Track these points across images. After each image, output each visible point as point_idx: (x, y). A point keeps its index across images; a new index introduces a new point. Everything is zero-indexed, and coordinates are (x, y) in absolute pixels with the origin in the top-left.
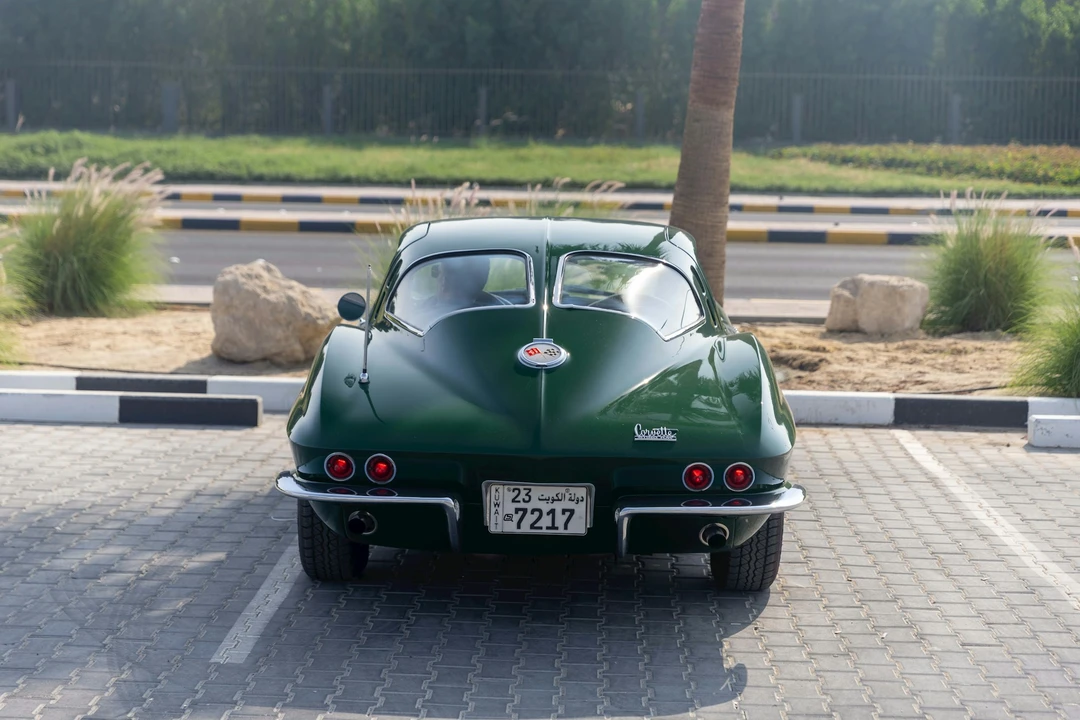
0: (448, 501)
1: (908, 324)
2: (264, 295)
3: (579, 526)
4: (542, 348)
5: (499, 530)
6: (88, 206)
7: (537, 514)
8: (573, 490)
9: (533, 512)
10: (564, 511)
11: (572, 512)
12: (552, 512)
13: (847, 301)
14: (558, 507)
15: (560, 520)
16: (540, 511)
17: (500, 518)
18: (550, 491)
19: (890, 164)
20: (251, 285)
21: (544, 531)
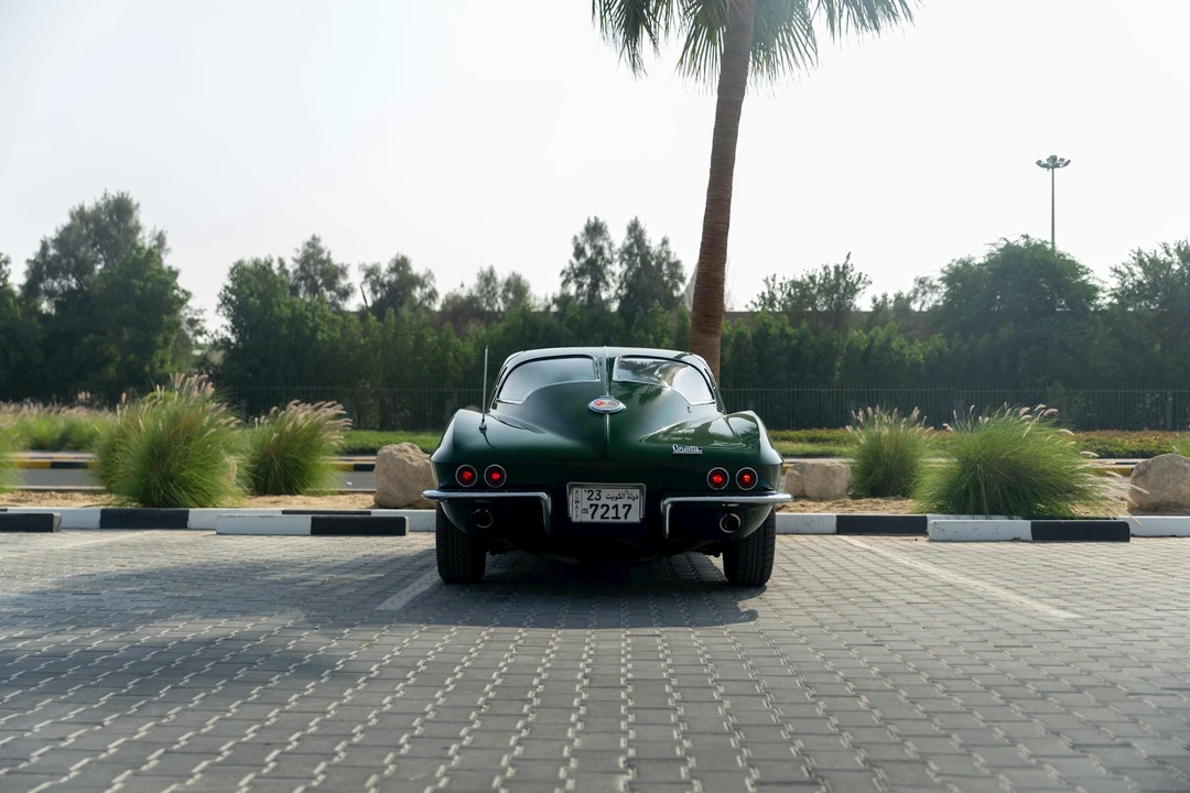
0: (543, 495)
1: (838, 492)
2: (409, 462)
3: (635, 516)
4: (606, 401)
5: (579, 520)
6: (294, 425)
7: (605, 508)
8: (630, 491)
9: (602, 506)
10: (624, 506)
11: (630, 506)
12: (616, 506)
13: (797, 477)
14: (620, 503)
15: (622, 512)
16: (608, 506)
17: (579, 511)
18: (614, 493)
19: (812, 440)
20: (401, 456)
21: (610, 520)
